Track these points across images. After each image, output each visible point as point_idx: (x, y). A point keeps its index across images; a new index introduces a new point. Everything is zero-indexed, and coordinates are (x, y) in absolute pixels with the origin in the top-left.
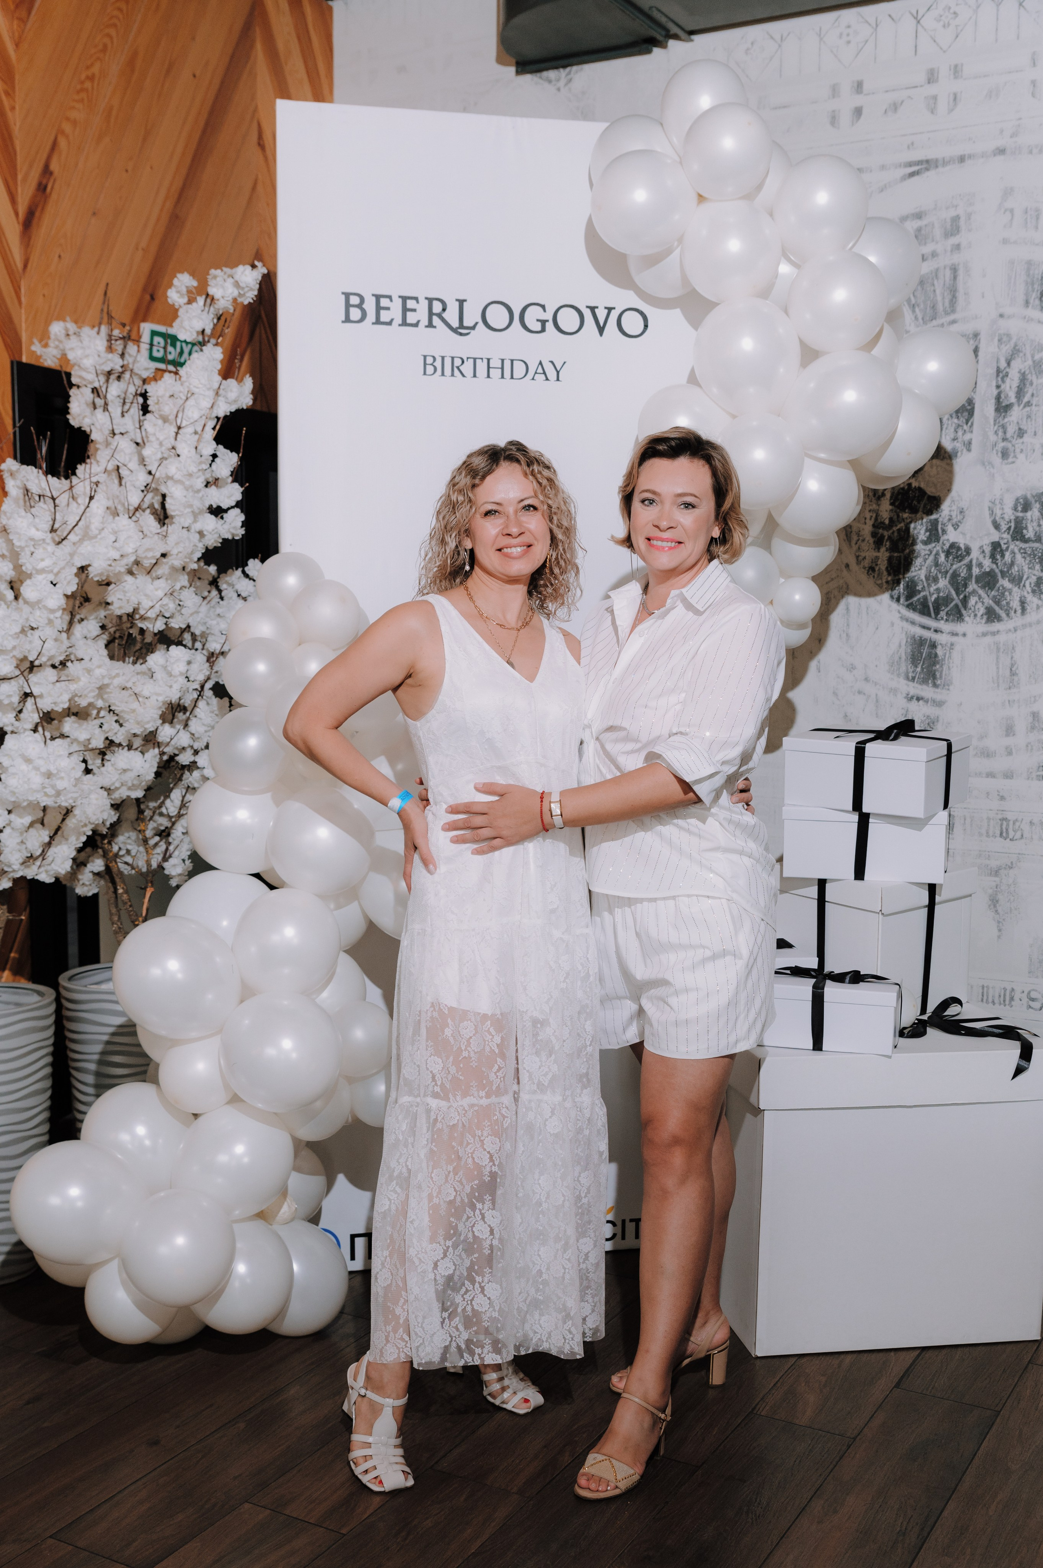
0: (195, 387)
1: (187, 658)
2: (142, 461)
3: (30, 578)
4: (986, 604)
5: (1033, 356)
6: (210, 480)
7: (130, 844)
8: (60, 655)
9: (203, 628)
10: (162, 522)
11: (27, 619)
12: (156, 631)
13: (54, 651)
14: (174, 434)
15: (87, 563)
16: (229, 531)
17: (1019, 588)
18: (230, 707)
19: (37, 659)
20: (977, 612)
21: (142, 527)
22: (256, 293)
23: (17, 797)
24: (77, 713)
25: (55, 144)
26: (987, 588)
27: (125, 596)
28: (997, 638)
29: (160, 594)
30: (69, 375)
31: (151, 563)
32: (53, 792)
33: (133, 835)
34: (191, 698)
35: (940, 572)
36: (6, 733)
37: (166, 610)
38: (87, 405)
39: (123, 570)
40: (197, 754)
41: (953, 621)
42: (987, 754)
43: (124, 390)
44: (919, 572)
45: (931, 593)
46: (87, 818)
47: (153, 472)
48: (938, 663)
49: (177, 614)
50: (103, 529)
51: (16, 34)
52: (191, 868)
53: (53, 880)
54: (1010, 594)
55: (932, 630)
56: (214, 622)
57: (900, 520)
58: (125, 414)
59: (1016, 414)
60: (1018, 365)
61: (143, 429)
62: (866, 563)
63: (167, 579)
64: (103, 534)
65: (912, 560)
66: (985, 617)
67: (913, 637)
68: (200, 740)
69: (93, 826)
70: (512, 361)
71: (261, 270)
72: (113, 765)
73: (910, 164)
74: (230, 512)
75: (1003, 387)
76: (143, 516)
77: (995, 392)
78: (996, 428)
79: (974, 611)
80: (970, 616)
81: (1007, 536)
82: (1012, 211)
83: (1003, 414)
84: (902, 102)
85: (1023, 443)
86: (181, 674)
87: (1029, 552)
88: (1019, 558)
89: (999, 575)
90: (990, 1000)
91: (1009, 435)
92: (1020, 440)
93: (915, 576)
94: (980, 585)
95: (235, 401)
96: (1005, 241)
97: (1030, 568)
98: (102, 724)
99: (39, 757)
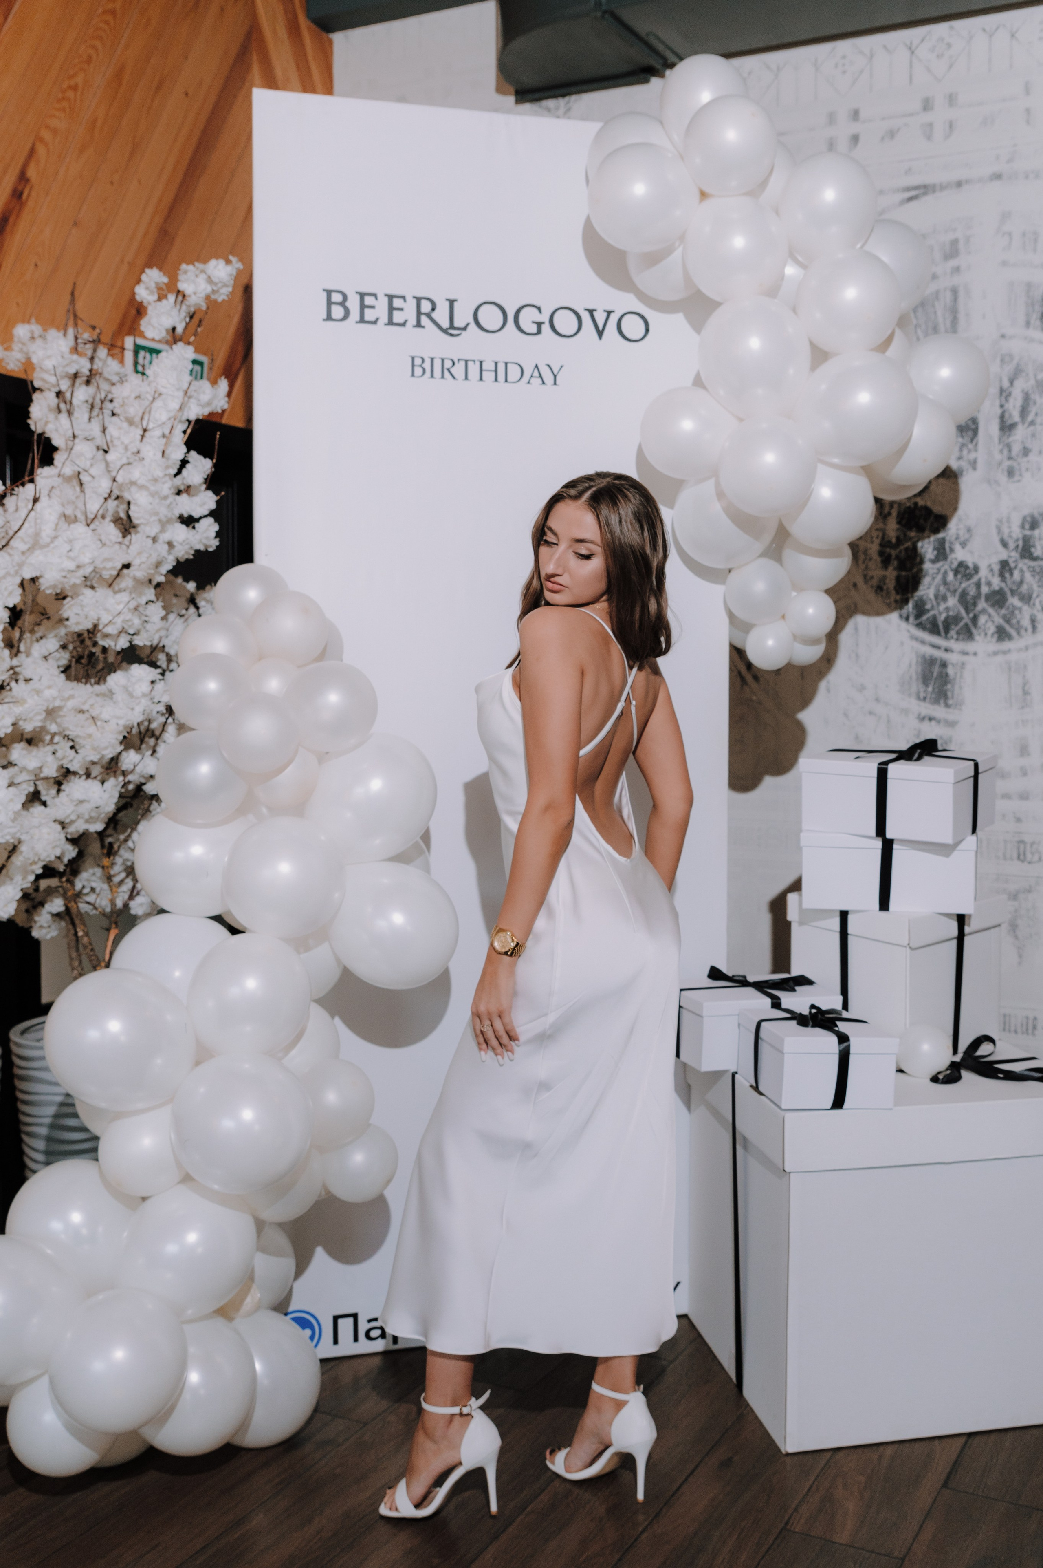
0: (163, 387)
1: (150, 677)
2: (106, 467)
4: (996, 623)
5: (1035, 376)
6: (182, 488)
7: (94, 882)
8: (4, 675)
10: (126, 532)
12: (118, 648)
14: (140, 437)
15: (38, 574)
16: (200, 542)
17: (1029, 606)
20: (987, 631)
21: (101, 536)
22: (231, 289)
24: (29, 738)
25: (32, 152)
26: (997, 607)
27: (82, 610)
28: (1009, 657)
29: (123, 608)
30: (32, 380)
31: (111, 575)
34: (159, 721)
35: (949, 590)
37: (130, 626)
38: (50, 410)
39: (80, 581)
41: (963, 640)
42: (1003, 776)
43: (92, 395)
44: (928, 591)
45: (941, 612)
46: (36, 854)
47: (117, 479)
48: (950, 683)
49: (143, 631)
50: (56, 537)
54: (1020, 612)
55: (942, 649)
57: (907, 538)
58: (92, 420)
59: (1020, 433)
60: (1020, 385)
61: (107, 432)
62: (874, 582)
63: (131, 593)
64: (56, 543)
65: (920, 579)
66: (996, 636)
67: (924, 657)
69: (45, 862)
70: (506, 364)
71: (237, 265)
72: (68, 796)
73: (908, 189)
74: (202, 521)
75: (1006, 406)
76: (100, 523)
77: (999, 411)
78: (1001, 447)
79: (984, 630)
80: (979, 635)
81: (1015, 555)
82: (1010, 234)
83: (1007, 433)
84: (899, 130)
85: (1028, 462)
86: (144, 695)
87: (1038, 570)
88: (1028, 576)
89: (1009, 594)
90: (1013, 1028)
91: (1015, 452)
92: (1025, 459)
93: (923, 596)
94: (990, 603)
95: (209, 404)
96: (1004, 263)
97: (1038, 586)
98: (55, 750)
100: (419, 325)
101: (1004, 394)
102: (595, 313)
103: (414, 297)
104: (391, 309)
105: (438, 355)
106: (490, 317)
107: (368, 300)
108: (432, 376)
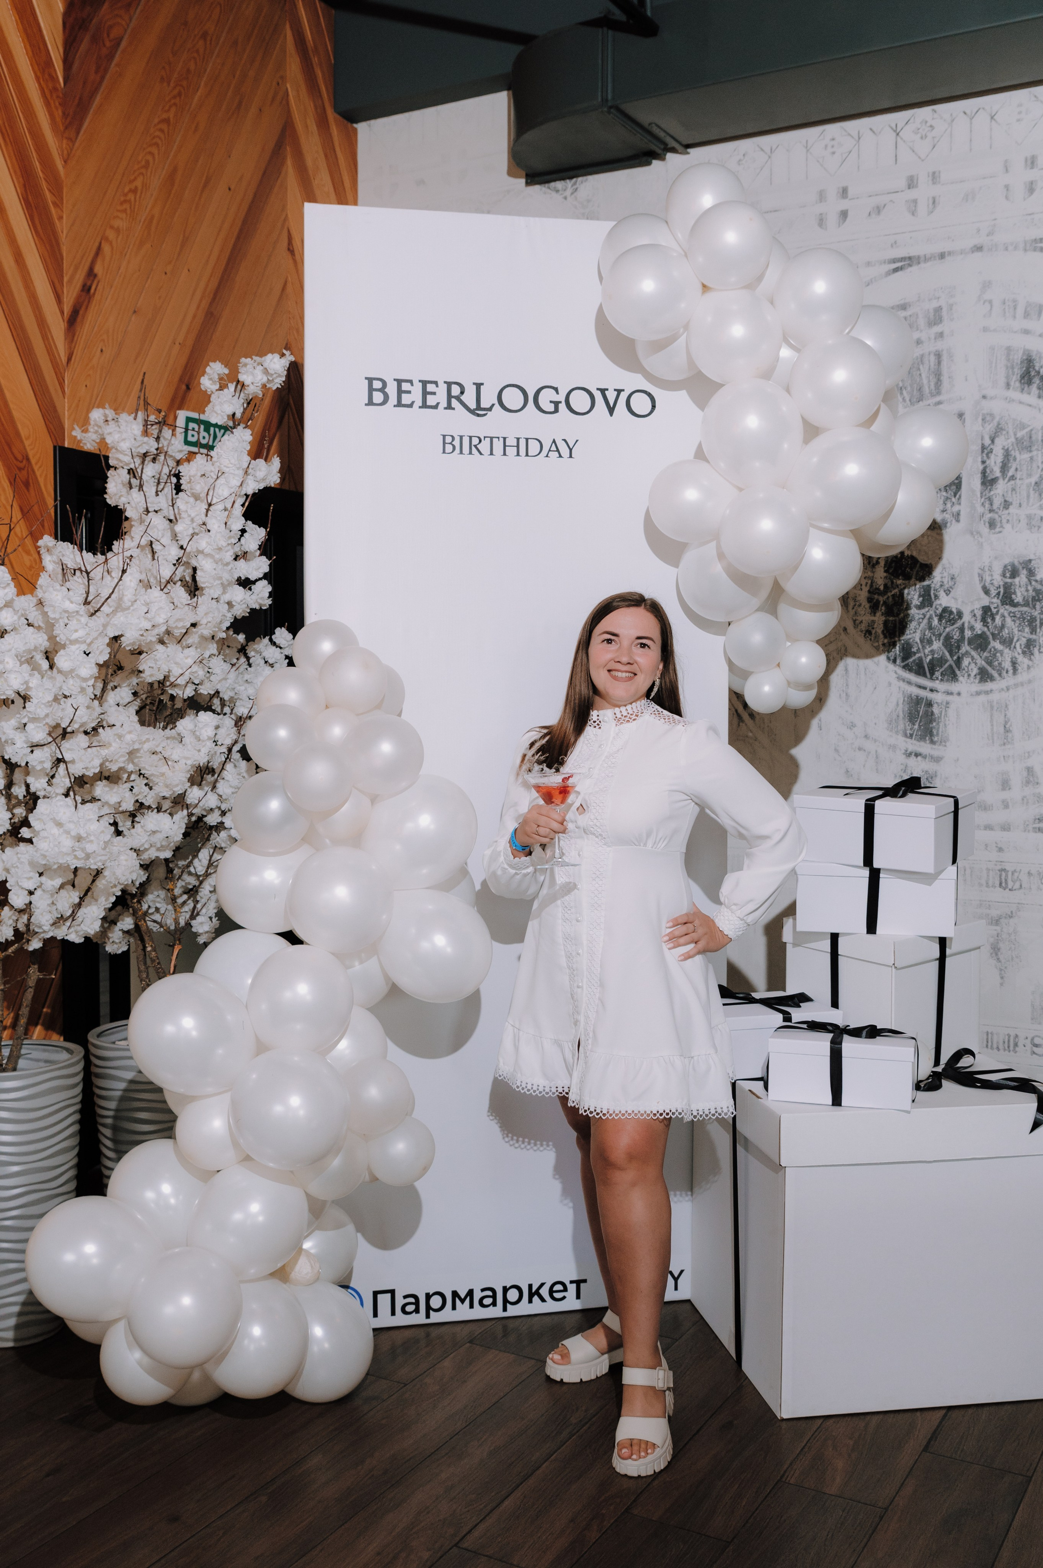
0: (225, 467)
1: (215, 723)
2: (175, 537)
3: (65, 649)
4: (979, 665)
5: (1015, 433)
6: (239, 554)
7: (159, 902)
8: (92, 722)
9: (232, 694)
10: (192, 594)
11: (61, 688)
12: (186, 697)
13: (86, 717)
14: (205, 511)
15: (120, 633)
16: (256, 601)
17: (1010, 649)
18: (256, 769)
19: (69, 726)
20: (970, 672)
21: (173, 599)
22: (284, 379)
23: (48, 860)
24: (109, 776)
25: (99, 250)
26: (979, 650)
27: (155, 664)
28: (992, 696)
29: (190, 661)
30: (107, 458)
31: (180, 633)
32: (83, 855)
33: (163, 893)
34: (219, 760)
35: (934, 635)
36: (38, 798)
37: (195, 677)
38: (124, 485)
39: (154, 639)
40: (225, 815)
41: (948, 681)
42: (984, 807)
43: (159, 471)
44: (914, 635)
45: (926, 655)
46: (115, 880)
47: (184, 547)
48: (935, 721)
49: (206, 681)
50: (135, 601)
51: (65, 152)
52: (217, 926)
53: (82, 940)
54: (1002, 655)
55: (928, 689)
56: (242, 688)
57: (894, 586)
58: (160, 493)
59: (1001, 487)
60: (1000, 442)
61: (175, 506)
62: (863, 626)
63: (197, 648)
64: (136, 606)
65: (907, 624)
66: (979, 677)
67: (911, 696)
68: (227, 801)
69: (122, 886)
70: (527, 439)
71: (288, 358)
72: (142, 827)
73: (894, 261)
74: (258, 583)
75: (988, 462)
76: (172, 587)
77: (981, 467)
78: (983, 500)
79: (968, 672)
80: (963, 676)
81: (997, 601)
82: (990, 302)
83: (989, 488)
84: (885, 206)
85: (1009, 514)
86: (209, 738)
87: (1018, 616)
88: (1009, 620)
89: (991, 638)
91: (995, 507)
92: (1006, 512)
93: (910, 639)
94: (973, 647)
95: (263, 480)
96: (985, 330)
97: (1019, 631)
98: (132, 787)
99: (70, 822)
102: (606, 392)
103: (445, 382)
105: (466, 433)
106: (513, 398)
108: (461, 452)
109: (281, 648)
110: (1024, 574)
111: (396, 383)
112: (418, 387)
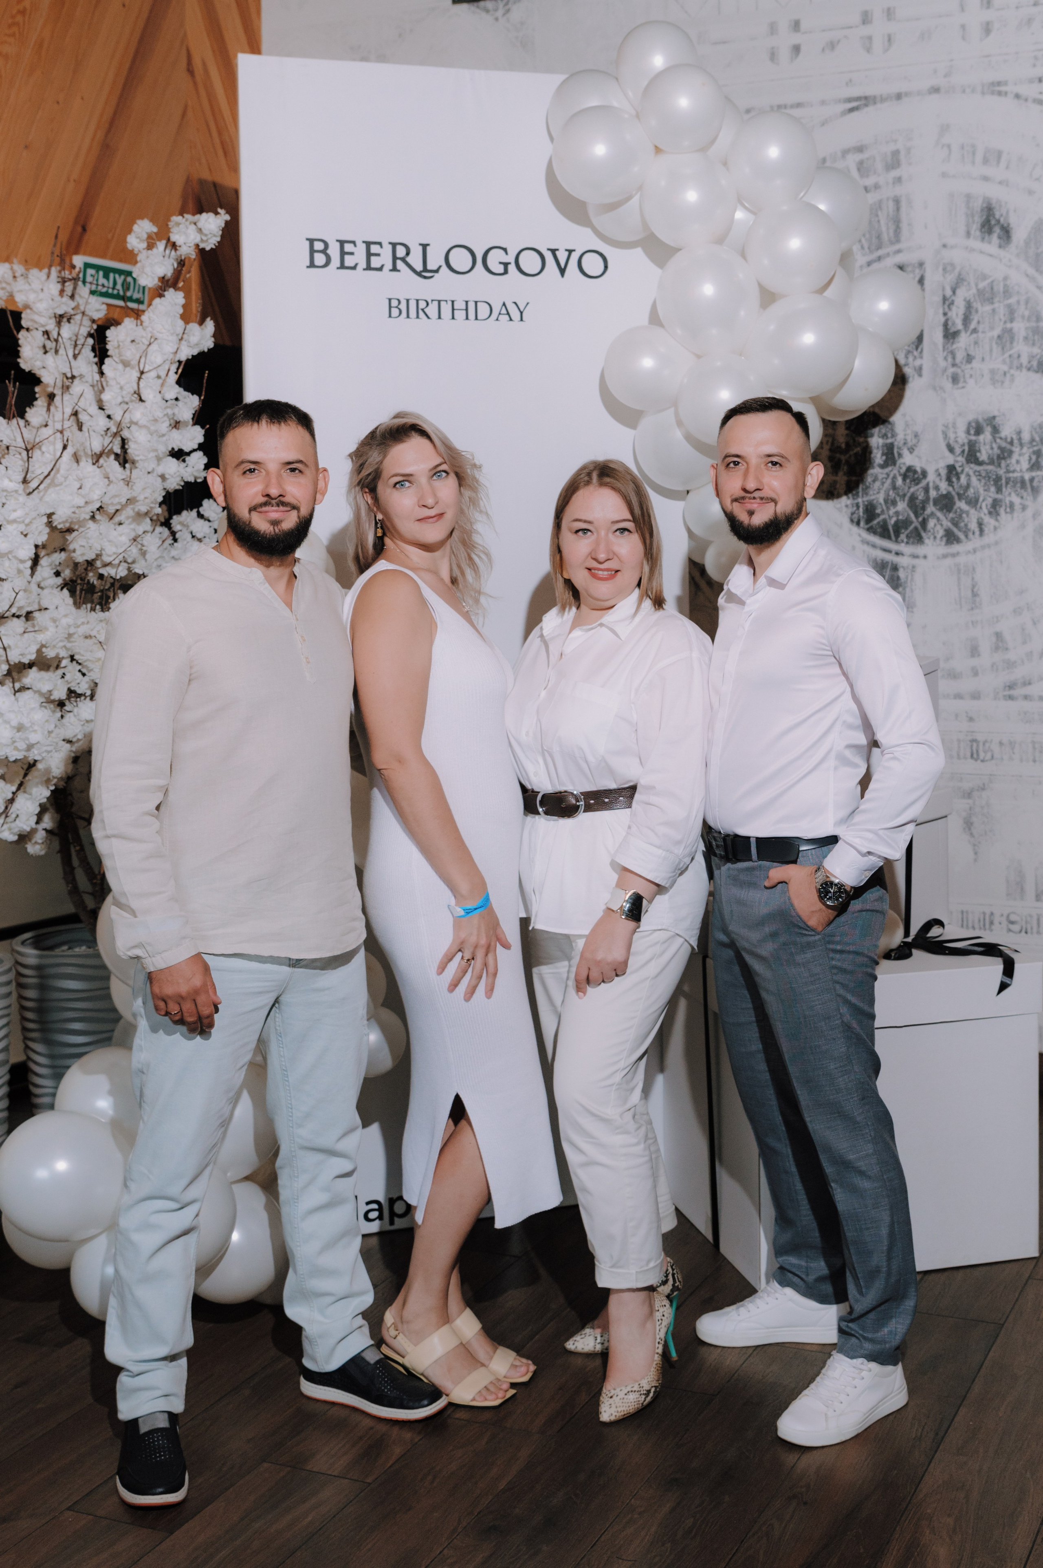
0: (157, 332)
2: (101, 405)
4: (945, 527)
5: (977, 283)
6: (172, 422)
8: (29, 606)
10: (125, 466)
12: (118, 577)
14: (137, 379)
15: (54, 511)
16: (190, 474)
17: (976, 509)
19: (8, 610)
20: (936, 535)
21: (107, 473)
22: (219, 239)
24: (43, 663)
26: (945, 511)
27: (88, 543)
28: (958, 560)
29: (124, 539)
31: (114, 509)
32: (25, 746)
35: (898, 495)
37: (129, 556)
38: (39, 348)
39: (86, 516)
41: (913, 543)
42: (953, 675)
43: (76, 333)
44: (877, 496)
45: (890, 516)
46: (50, 772)
47: (113, 417)
49: (140, 560)
50: (67, 477)
54: (968, 516)
55: (893, 553)
57: (857, 444)
58: (77, 356)
59: (963, 340)
60: (962, 293)
61: (101, 373)
63: (129, 524)
64: (68, 482)
66: (945, 539)
67: (876, 557)
69: (57, 778)
70: (476, 302)
71: (224, 217)
72: (75, 716)
73: (849, 100)
74: (193, 455)
75: (950, 314)
76: (106, 461)
77: (943, 319)
78: (945, 353)
79: (933, 534)
80: (929, 538)
81: (961, 459)
82: (949, 146)
83: (951, 341)
84: (839, 41)
85: (972, 368)
87: (984, 475)
88: (974, 480)
89: (956, 497)
90: (970, 925)
91: (958, 361)
92: (969, 366)
93: (873, 500)
94: (938, 507)
95: (197, 345)
96: (944, 175)
97: (985, 490)
98: (64, 674)
99: (10, 711)
100: (394, 269)
101: (947, 302)
102: (557, 252)
103: (390, 243)
104: (369, 254)
105: (413, 296)
106: (461, 260)
107: (348, 248)
108: (408, 317)
109: (209, 521)
110: (988, 431)
111: (338, 244)
112: (362, 248)
